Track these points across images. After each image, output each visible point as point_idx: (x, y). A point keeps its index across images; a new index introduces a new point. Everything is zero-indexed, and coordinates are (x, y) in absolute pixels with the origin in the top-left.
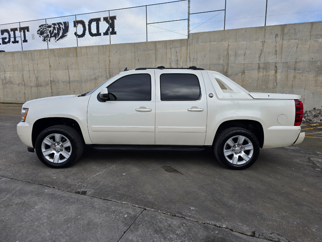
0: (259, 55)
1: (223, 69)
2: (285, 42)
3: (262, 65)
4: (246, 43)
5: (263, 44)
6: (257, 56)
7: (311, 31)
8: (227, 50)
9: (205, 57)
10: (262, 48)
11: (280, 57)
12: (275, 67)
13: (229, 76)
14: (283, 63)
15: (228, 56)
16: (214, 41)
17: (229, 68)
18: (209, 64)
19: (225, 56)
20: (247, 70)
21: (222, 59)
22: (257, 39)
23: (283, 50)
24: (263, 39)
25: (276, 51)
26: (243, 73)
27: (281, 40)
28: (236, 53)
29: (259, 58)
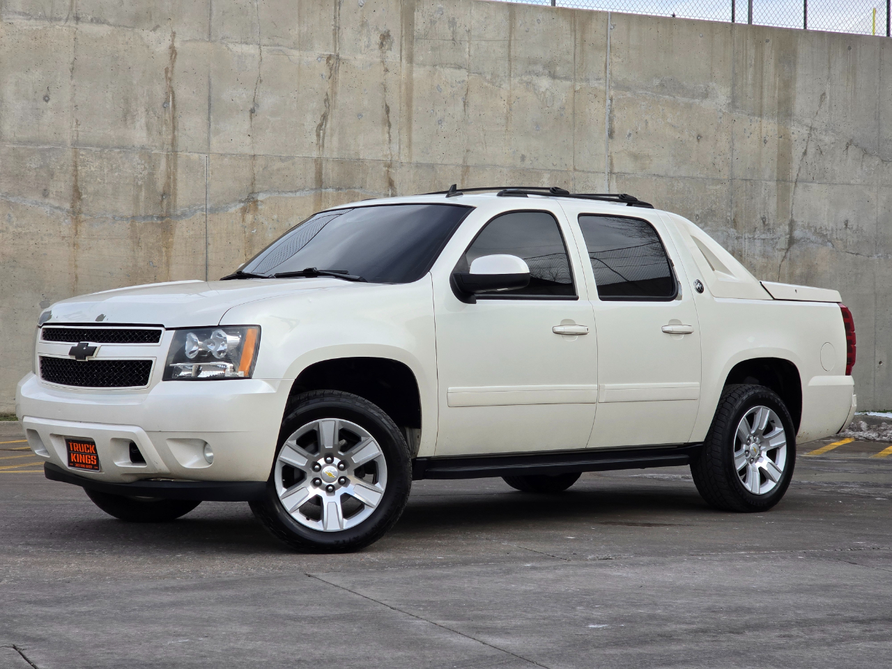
0: (319, 122)
1: (151, 174)
2: (419, 73)
3: (331, 172)
4: (257, 51)
5: (333, 71)
6: (311, 122)
7: (510, 41)
8: (164, 76)
9: (46, 99)
10: (327, 87)
11: (405, 138)
12: (387, 184)
13: (179, 213)
14: (418, 165)
15: (174, 106)
16: (97, 21)
17: (179, 171)
18: (69, 142)
19: (159, 105)
20: (266, 187)
21: (141, 121)
22: (303, 43)
23: (414, 108)
24: (331, 47)
25: (388, 111)
26: (251, 202)
27: (404, 61)
28: (209, 97)
29: (318, 135)
